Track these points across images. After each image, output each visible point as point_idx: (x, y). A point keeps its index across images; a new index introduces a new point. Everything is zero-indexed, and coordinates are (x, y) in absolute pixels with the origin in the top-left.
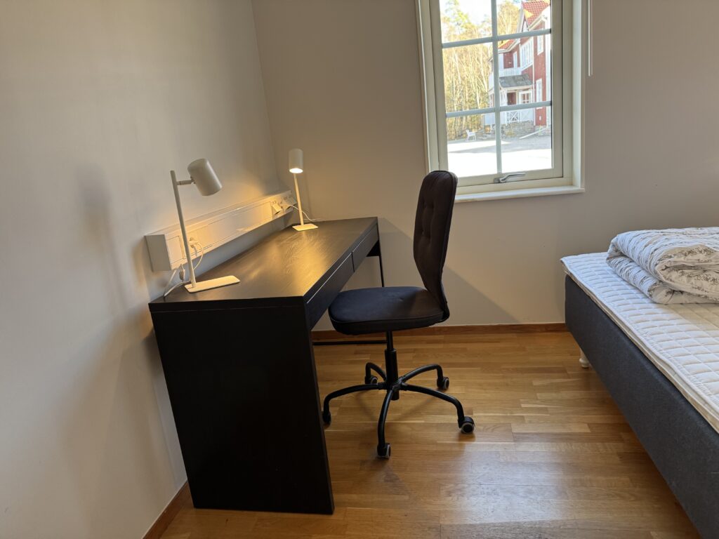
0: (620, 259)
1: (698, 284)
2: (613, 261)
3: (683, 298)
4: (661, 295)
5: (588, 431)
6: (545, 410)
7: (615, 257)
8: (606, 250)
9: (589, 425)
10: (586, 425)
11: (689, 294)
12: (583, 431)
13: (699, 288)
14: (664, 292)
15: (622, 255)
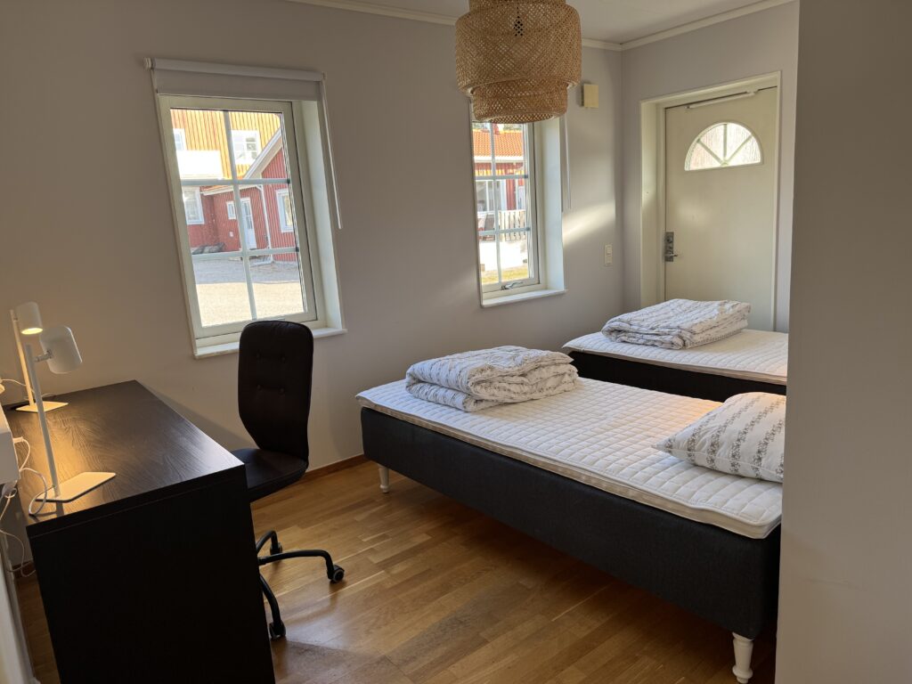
0: (419, 385)
1: (492, 392)
2: (414, 388)
3: (483, 405)
4: (471, 406)
5: (429, 538)
6: (384, 537)
7: (413, 384)
8: (404, 378)
9: (427, 533)
10: (424, 535)
11: (487, 400)
12: (425, 539)
13: (493, 395)
14: (472, 403)
15: (420, 381)
